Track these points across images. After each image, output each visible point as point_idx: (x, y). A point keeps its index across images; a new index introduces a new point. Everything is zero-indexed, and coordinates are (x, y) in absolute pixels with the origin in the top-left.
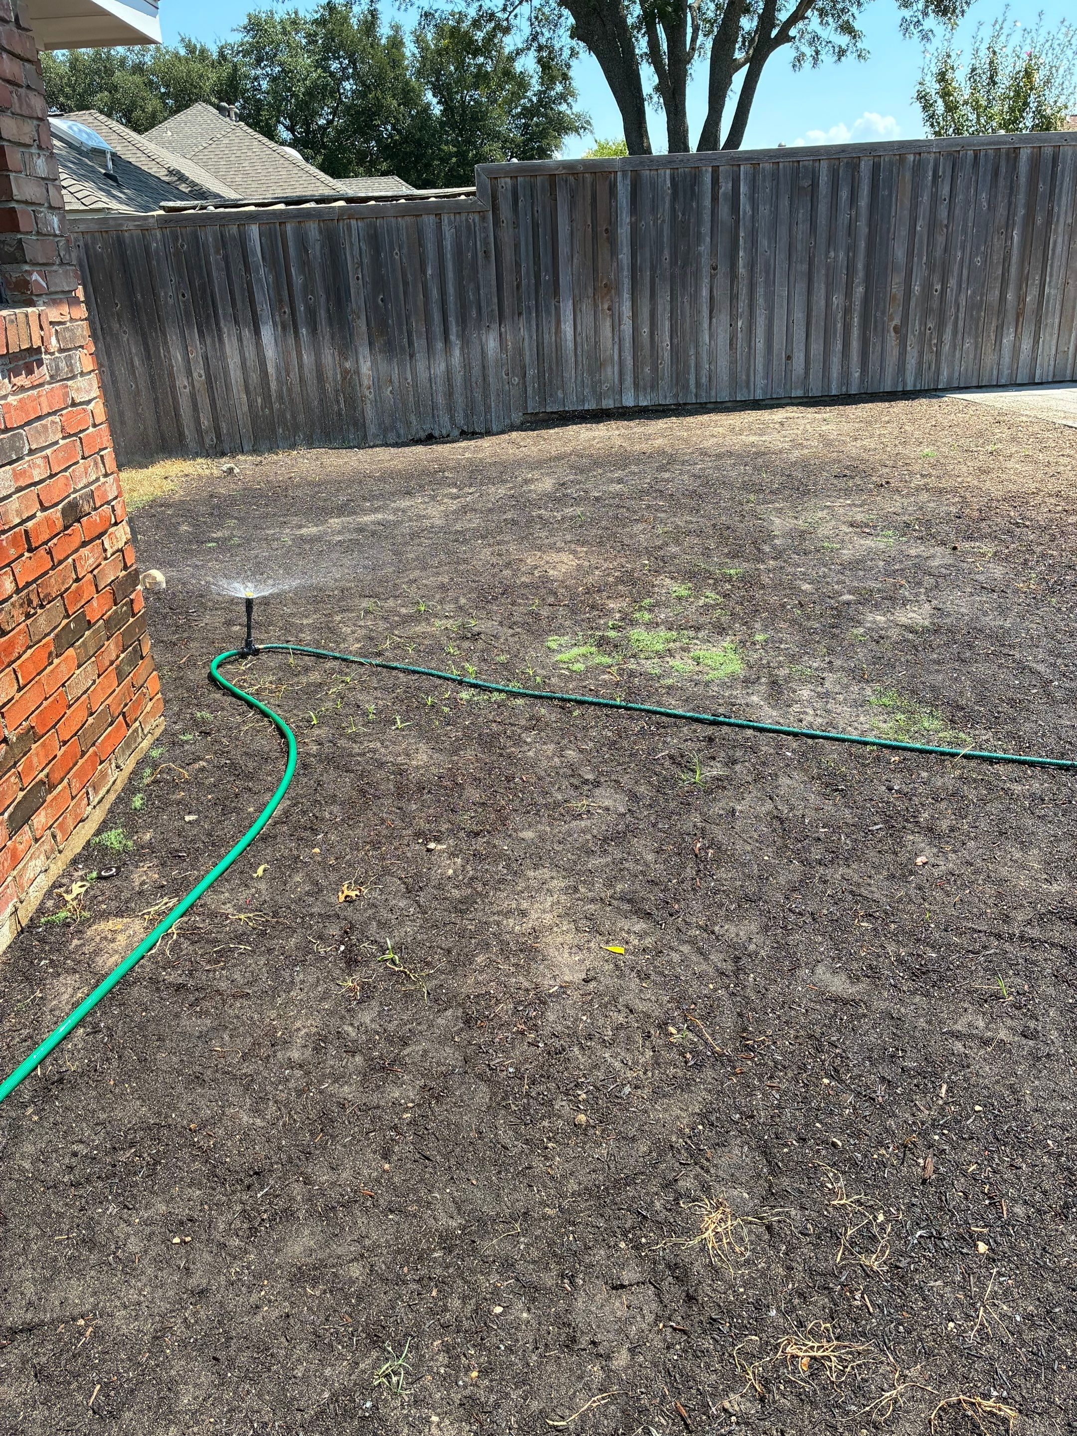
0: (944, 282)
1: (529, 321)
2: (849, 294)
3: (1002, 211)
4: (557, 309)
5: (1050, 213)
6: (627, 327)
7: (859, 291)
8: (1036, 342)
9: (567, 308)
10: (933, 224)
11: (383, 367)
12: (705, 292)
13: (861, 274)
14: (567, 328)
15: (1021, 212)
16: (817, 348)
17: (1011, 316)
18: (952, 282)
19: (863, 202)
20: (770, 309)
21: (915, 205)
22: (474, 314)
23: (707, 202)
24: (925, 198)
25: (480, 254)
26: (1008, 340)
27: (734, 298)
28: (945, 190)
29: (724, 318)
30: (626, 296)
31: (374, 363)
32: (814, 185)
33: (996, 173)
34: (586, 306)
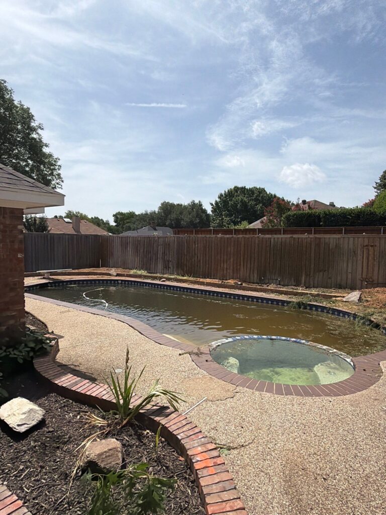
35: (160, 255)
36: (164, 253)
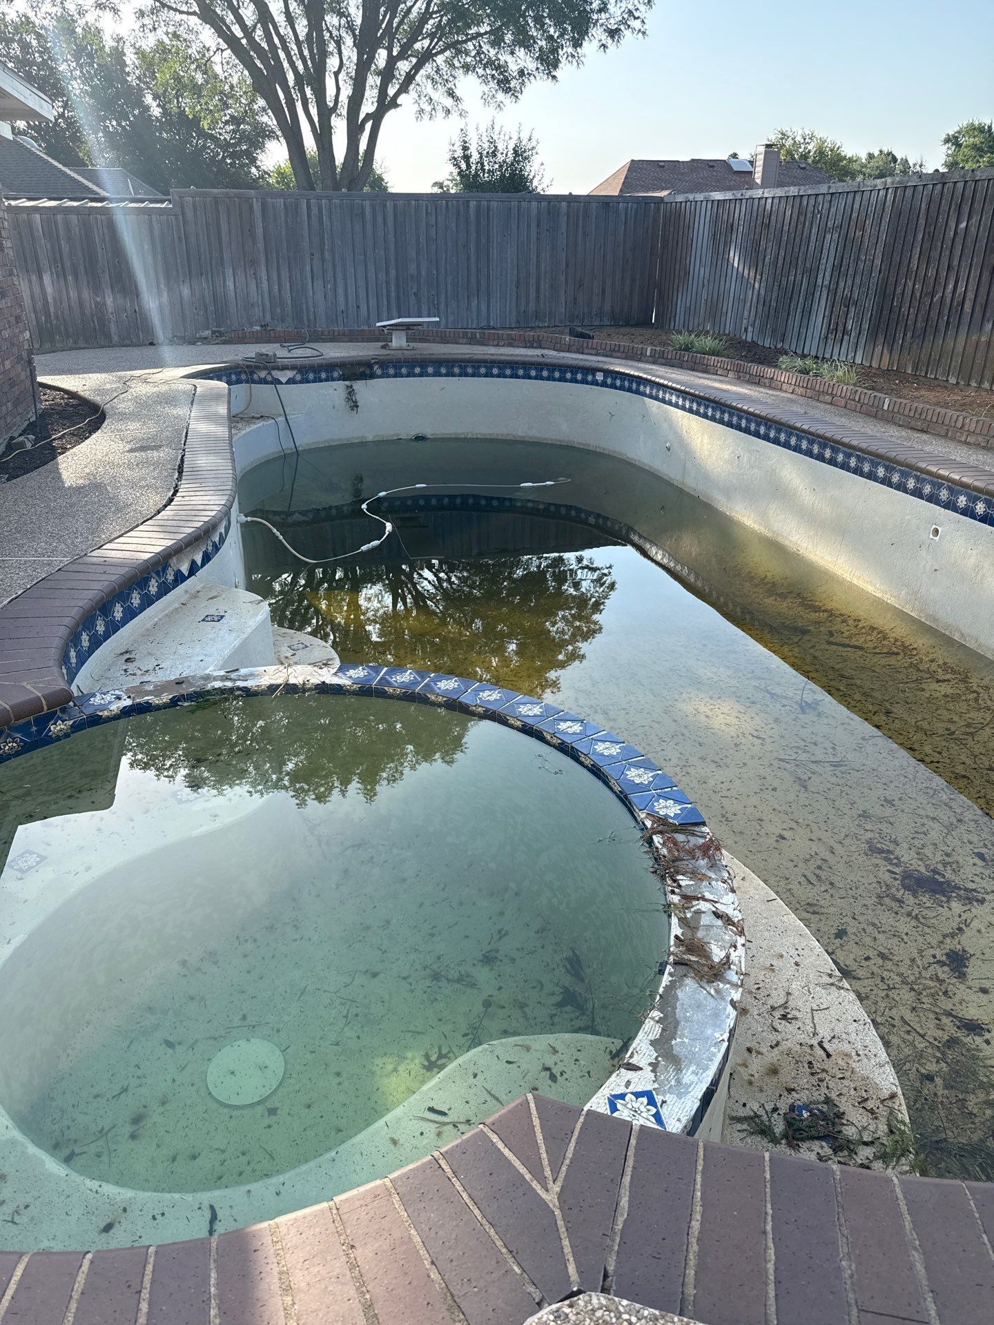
0: (437, 270)
1: (207, 279)
2: (387, 273)
3: (463, 234)
4: (223, 273)
5: (487, 235)
6: (265, 285)
7: (393, 272)
9: (229, 272)
10: (429, 239)
11: (120, 301)
12: (308, 268)
13: (393, 263)
14: (230, 284)
15: (473, 235)
16: (373, 302)
17: (474, 292)
18: (443, 270)
19: (390, 225)
20: (345, 279)
21: (418, 228)
22: (174, 273)
23: (306, 218)
24: (423, 223)
25: (176, 240)
26: (474, 303)
27: (324, 271)
28: (433, 220)
29: (320, 282)
30: (263, 268)
31: (115, 299)
32: (363, 213)
33: (457, 213)
34: (240, 272)
35: (824, 278)
36: (837, 268)
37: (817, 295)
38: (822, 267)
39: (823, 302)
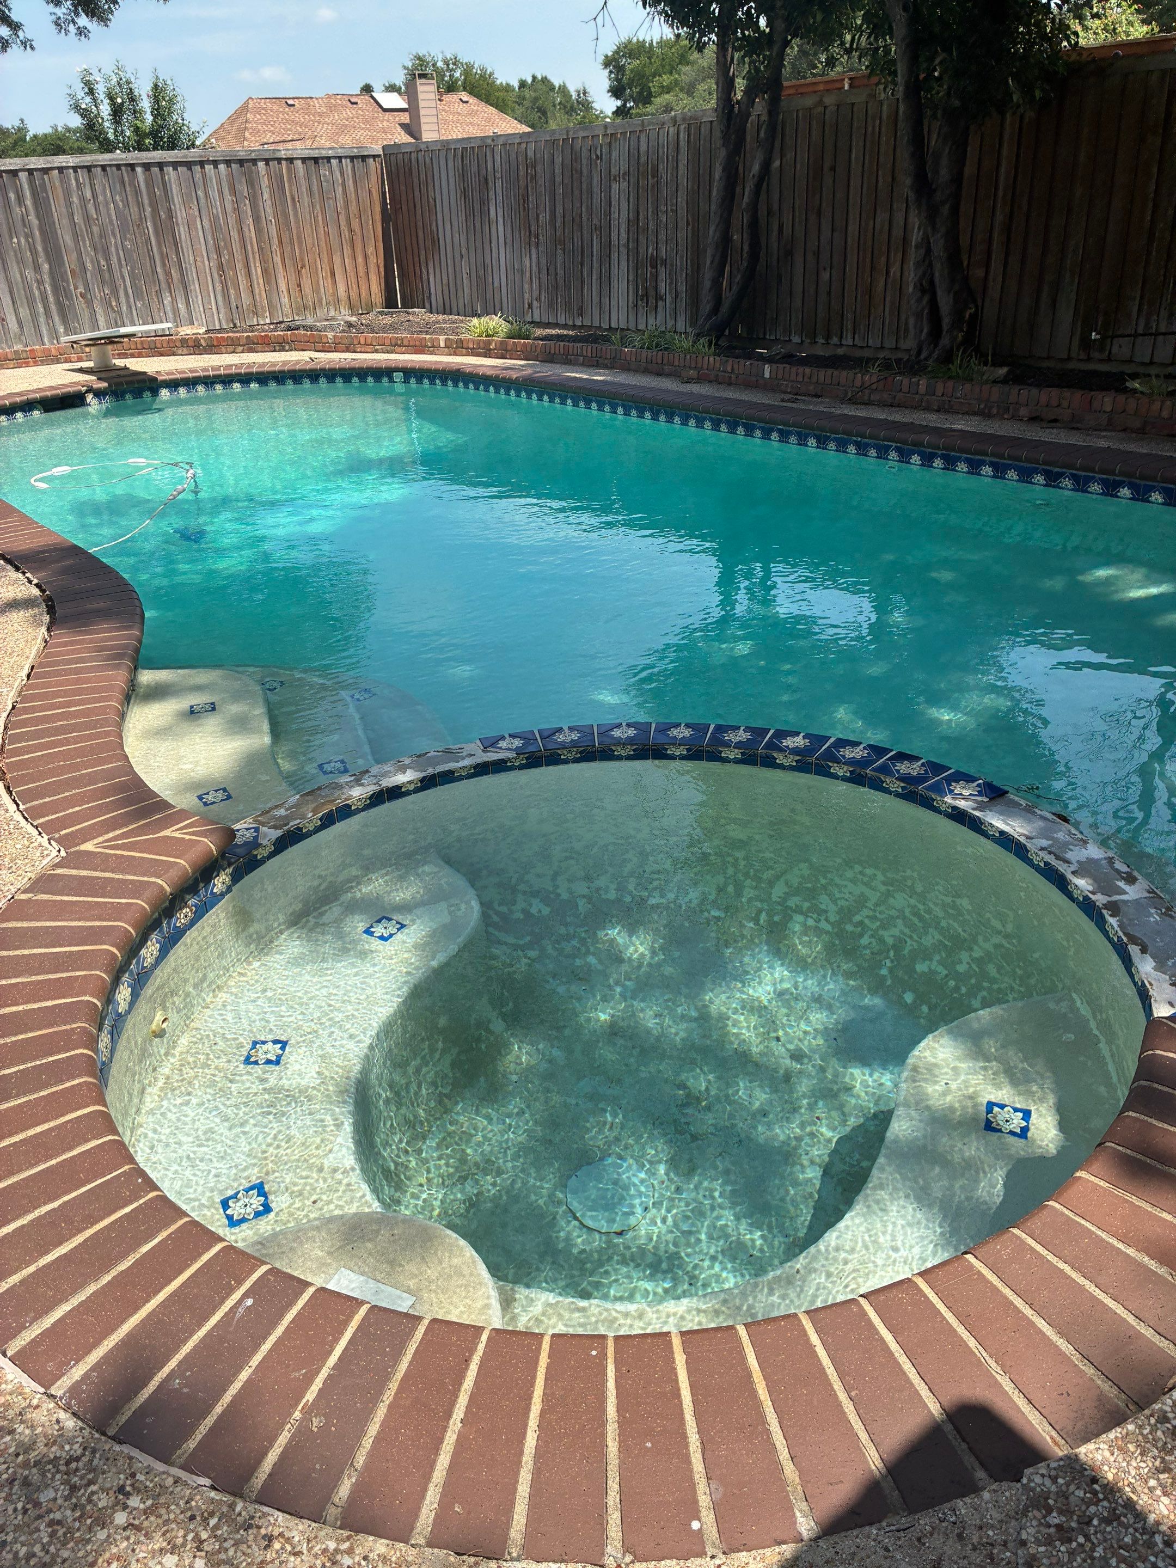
0: (108, 260)
2: (37, 268)
3: (134, 209)
5: (170, 210)
7: (45, 267)
8: (188, 303)
10: (87, 218)
15: (148, 209)
17: (164, 285)
18: (114, 260)
19: (29, 202)
21: (69, 204)
24: (75, 199)
26: (167, 300)
28: (88, 194)
33: (123, 182)
35: (620, 234)
36: (634, 223)
37: (615, 256)
38: (614, 223)
39: (624, 264)
